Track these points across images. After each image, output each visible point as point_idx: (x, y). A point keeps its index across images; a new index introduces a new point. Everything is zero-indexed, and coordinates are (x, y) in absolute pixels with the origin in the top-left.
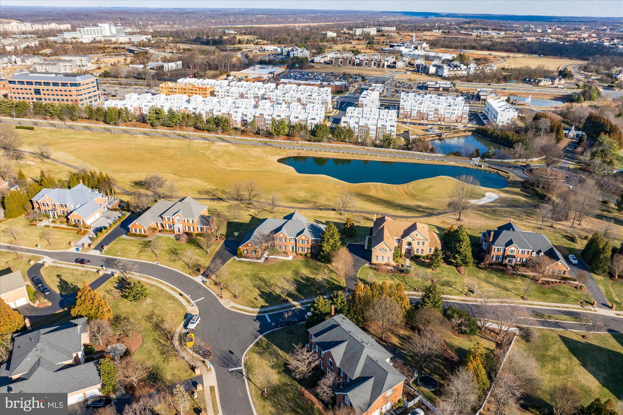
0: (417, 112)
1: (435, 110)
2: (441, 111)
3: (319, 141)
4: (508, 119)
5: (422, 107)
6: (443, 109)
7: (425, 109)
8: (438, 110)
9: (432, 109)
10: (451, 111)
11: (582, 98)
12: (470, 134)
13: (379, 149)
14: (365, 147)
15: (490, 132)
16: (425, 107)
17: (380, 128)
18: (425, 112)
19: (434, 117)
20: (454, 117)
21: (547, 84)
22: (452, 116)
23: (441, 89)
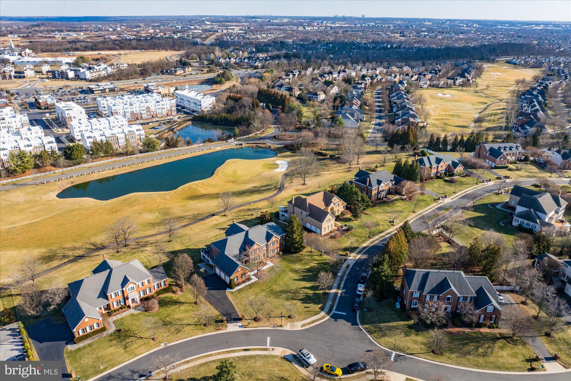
0: (131, 114)
1: (147, 108)
2: (153, 109)
3: (79, 164)
4: (210, 104)
5: (134, 108)
6: (153, 106)
7: (138, 109)
8: (149, 108)
9: (144, 108)
10: (161, 106)
11: (223, 80)
12: (190, 123)
13: (146, 154)
14: (132, 156)
15: (208, 117)
16: (137, 107)
17: (128, 135)
18: (138, 112)
19: (148, 115)
20: (165, 112)
21: (181, 72)
22: (163, 110)
23: (107, 90)
